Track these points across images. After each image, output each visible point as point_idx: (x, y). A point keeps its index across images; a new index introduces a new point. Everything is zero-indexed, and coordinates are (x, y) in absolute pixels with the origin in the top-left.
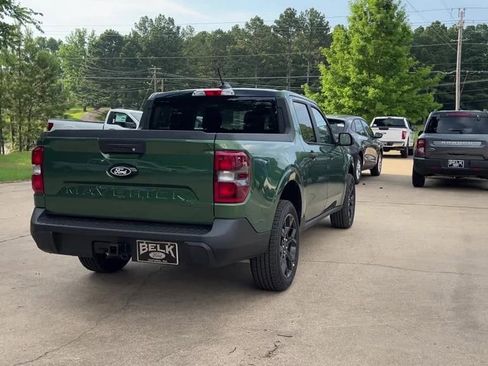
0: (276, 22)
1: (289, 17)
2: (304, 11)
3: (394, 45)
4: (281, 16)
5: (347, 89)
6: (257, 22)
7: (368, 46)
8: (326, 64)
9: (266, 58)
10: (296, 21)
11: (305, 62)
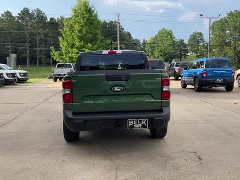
0: (19, 14)
1: (25, 12)
2: (33, 10)
3: (95, 29)
4: (22, 12)
5: (75, 49)
6: (8, 14)
7: (83, 29)
8: (62, 37)
9: (15, 32)
10: (29, 14)
11: (36, 36)
